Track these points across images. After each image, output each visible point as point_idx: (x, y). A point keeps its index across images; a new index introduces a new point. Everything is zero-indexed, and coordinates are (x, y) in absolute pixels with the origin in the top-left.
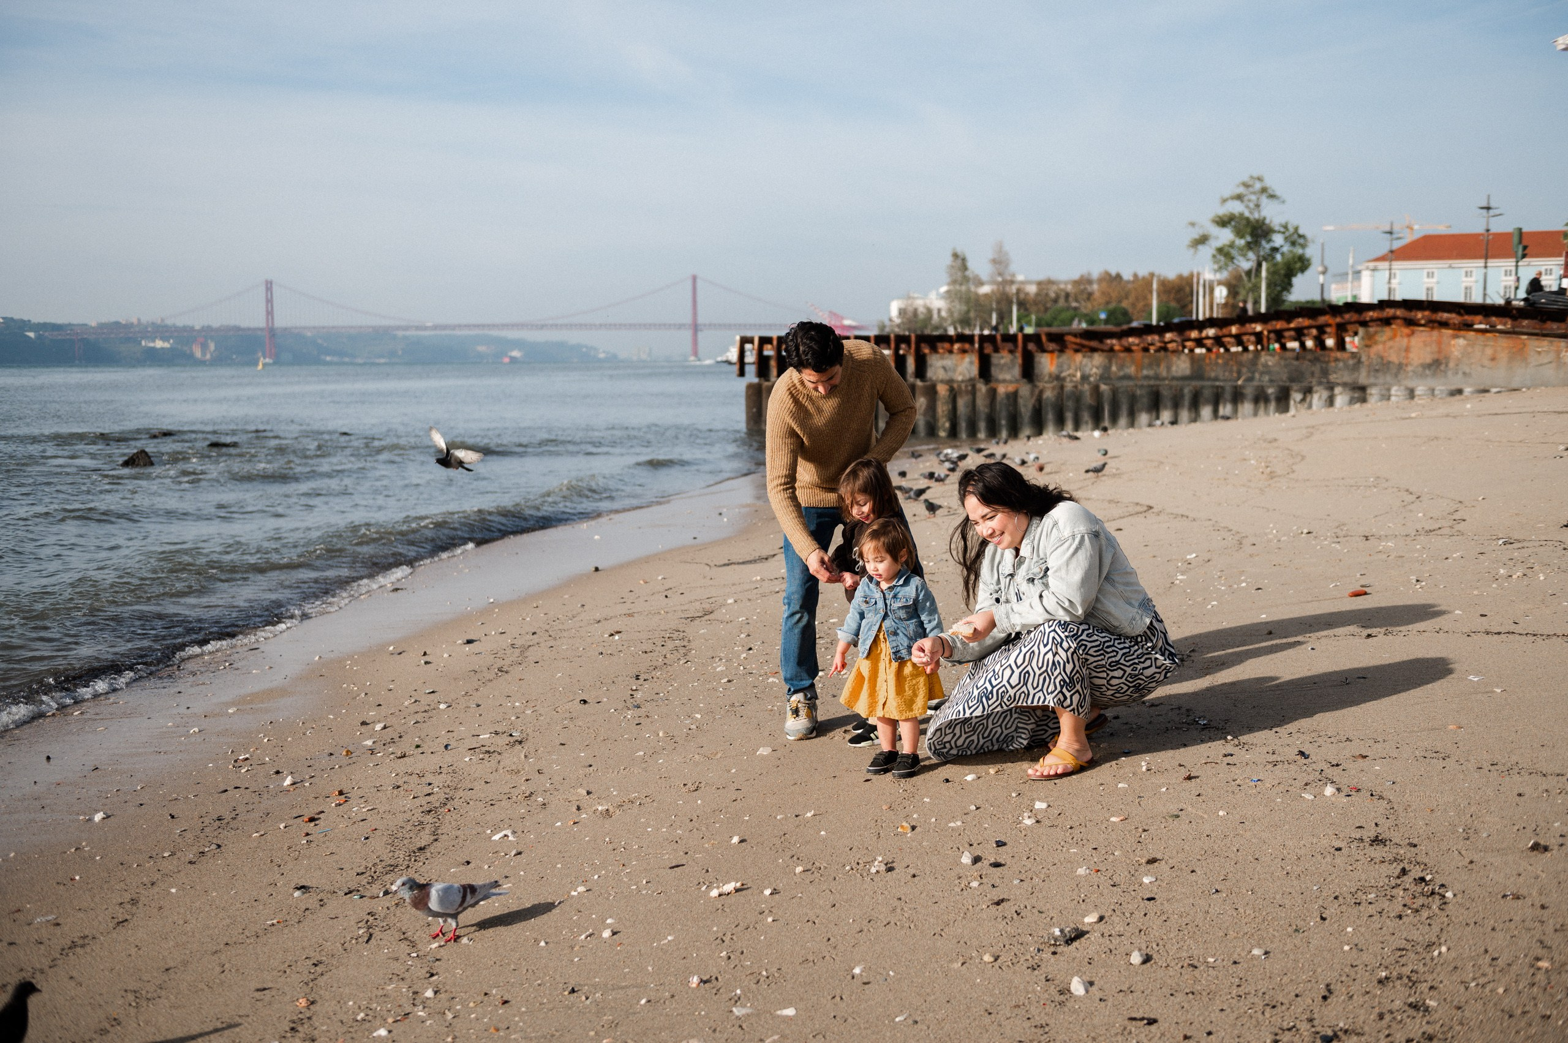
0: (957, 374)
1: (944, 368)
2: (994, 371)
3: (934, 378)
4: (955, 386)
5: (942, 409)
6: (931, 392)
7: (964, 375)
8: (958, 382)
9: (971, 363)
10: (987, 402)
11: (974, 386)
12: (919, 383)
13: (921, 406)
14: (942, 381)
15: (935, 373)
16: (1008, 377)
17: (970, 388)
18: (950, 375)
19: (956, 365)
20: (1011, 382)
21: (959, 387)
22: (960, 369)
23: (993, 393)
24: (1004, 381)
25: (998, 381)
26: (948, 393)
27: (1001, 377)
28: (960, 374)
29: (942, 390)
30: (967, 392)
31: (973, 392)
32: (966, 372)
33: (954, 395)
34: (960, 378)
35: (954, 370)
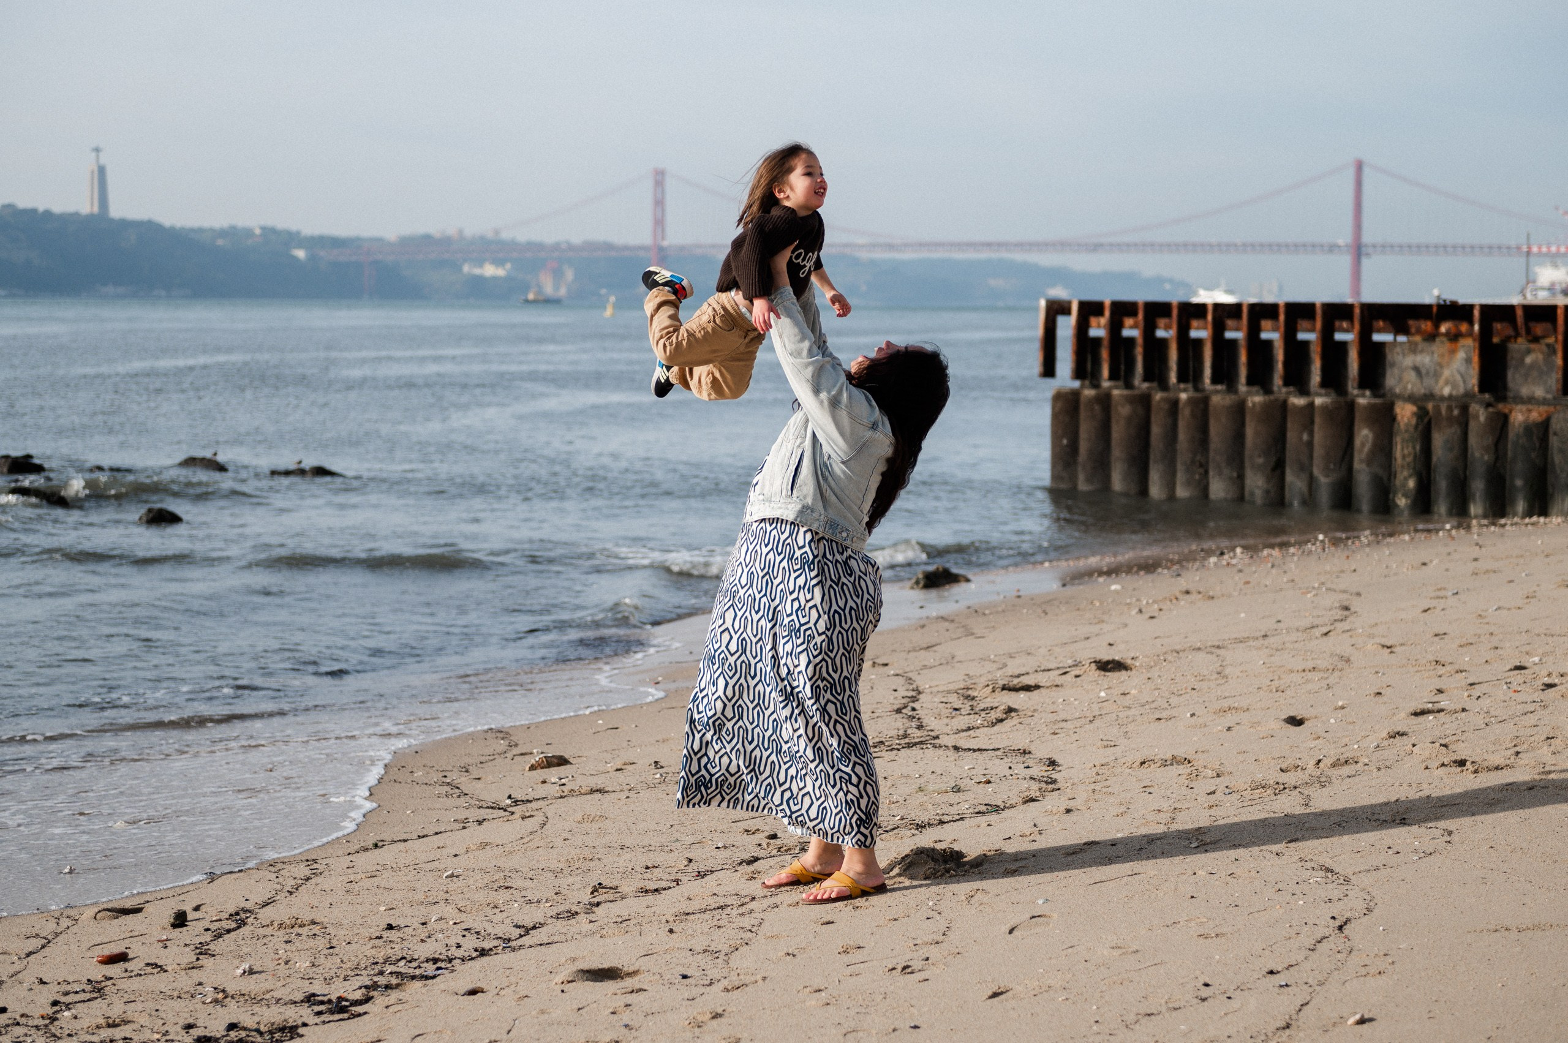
0: (1441, 382)
1: (1417, 369)
2: (1515, 381)
3: (1397, 391)
4: (1430, 406)
5: (1403, 452)
6: (1384, 417)
7: (1454, 386)
8: (1442, 398)
9: (1468, 361)
10: (1489, 440)
11: (1465, 409)
12: (1364, 400)
13: (1363, 445)
14: (1411, 399)
15: (1400, 379)
16: (1539, 392)
17: (1456, 412)
18: (1428, 382)
19: (1441, 366)
20: (1544, 402)
21: (1437, 408)
22: (1446, 373)
23: (1501, 423)
24: (1531, 400)
25: (1519, 400)
26: (1414, 421)
27: (1525, 391)
28: (1447, 383)
29: (1405, 412)
30: (1450, 419)
31: (1464, 420)
32: (1458, 378)
33: (1425, 425)
34: (1446, 391)
35: (1437, 375)
